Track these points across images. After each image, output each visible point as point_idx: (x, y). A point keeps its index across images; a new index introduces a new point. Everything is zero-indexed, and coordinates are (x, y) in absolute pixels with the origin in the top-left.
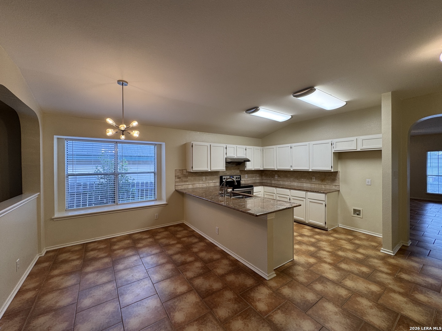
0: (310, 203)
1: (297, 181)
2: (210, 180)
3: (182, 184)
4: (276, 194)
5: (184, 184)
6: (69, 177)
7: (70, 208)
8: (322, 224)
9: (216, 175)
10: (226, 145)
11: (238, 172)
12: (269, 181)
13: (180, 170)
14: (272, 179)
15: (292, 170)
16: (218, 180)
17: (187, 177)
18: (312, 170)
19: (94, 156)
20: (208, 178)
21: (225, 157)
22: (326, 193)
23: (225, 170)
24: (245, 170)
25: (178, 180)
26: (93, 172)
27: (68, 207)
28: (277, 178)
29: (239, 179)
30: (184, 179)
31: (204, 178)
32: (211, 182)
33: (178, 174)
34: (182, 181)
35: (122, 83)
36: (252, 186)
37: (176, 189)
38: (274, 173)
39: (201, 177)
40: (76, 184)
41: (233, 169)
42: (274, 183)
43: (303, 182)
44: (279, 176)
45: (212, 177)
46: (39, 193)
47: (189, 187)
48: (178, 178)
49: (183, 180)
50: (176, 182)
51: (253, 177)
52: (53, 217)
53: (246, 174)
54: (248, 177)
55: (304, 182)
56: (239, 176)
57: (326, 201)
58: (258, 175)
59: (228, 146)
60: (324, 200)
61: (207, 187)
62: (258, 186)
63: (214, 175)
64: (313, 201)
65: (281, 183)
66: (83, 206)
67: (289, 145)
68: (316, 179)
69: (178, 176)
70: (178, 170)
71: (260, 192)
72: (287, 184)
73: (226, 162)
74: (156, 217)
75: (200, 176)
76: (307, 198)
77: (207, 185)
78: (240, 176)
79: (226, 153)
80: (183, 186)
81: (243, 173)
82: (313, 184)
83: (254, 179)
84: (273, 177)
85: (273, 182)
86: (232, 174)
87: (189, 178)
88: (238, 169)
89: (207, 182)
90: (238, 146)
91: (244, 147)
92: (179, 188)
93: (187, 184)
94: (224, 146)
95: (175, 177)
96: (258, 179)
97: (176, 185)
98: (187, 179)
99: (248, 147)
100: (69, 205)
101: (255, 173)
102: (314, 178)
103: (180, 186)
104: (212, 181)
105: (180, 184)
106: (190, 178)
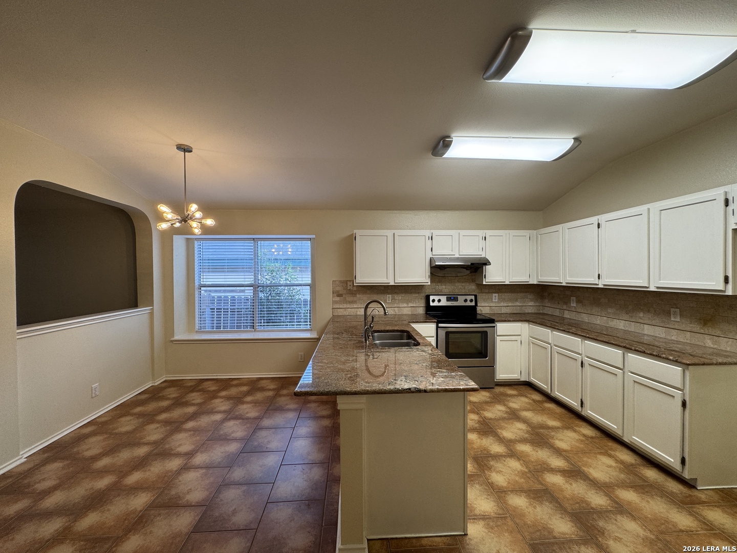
0: (636, 385)
1: (626, 317)
2: (403, 302)
3: (345, 306)
4: (552, 345)
5: (348, 306)
6: (202, 289)
7: (203, 329)
8: (671, 460)
9: (415, 293)
10: (432, 231)
11: (472, 287)
12: (557, 313)
13: (341, 282)
14: (565, 307)
15: (601, 286)
16: (422, 304)
17: (355, 294)
18: (658, 288)
19: (228, 260)
20: (399, 297)
21: (429, 255)
22: (689, 365)
23: (429, 284)
24: (484, 283)
25: (338, 299)
26: (250, 282)
27: (200, 328)
28: (575, 305)
29: (473, 304)
30: (350, 298)
31: (389, 297)
32: (405, 305)
33: (338, 289)
34: (346, 302)
35: (185, 149)
36: (492, 321)
37: (334, 314)
38: (568, 293)
39: (383, 295)
40: (230, 297)
41: (459, 282)
42: (568, 317)
43: (641, 321)
44: (579, 301)
45: (408, 296)
46: (151, 308)
47: (358, 313)
48: (338, 296)
49: (347, 299)
50: (334, 302)
51: (516, 300)
52: (172, 339)
53: (495, 293)
54: (501, 300)
55: (645, 322)
56: (473, 297)
57: (687, 391)
58: (531, 296)
59: (436, 232)
60: (679, 386)
61: (396, 315)
62: (509, 321)
63: (411, 293)
64: (646, 383)
65: (585, 318)
66: (232, 328)
67: (594, 220)
68: (681, 316)
69: (338, 291)
70: (337, 282)
71: (520, 335)
72: (598, 322)
73: (431, 268)
74: (300, 357)
75: (382, 293)
76: (626, 370)
77: (397, 311)
78: (476, 296)
79: (432, 248)
80: (347, 309)
81: (487, 291)
82: (673, 331)
83: (518, 304)
84: (566, 303)
85: (567, 315)
86: (457, 292)
87: (358, 296)
88: (473, 281)
89: (396, 305)
90: (463, 232)
91: (481, 233)
92: (341, 312)
93: (355, 307)
94: (428, 233)
95: (333, 293)
96: (530, 304)
97: (334, 307)
98: (355, 299)
99: (489, 233)
100: (202, 325)
101: (520, 292)
102: (675, 312)
103: (341, 310)
104: (408, 303)
105: (341, 307)
106: (360, 296)
